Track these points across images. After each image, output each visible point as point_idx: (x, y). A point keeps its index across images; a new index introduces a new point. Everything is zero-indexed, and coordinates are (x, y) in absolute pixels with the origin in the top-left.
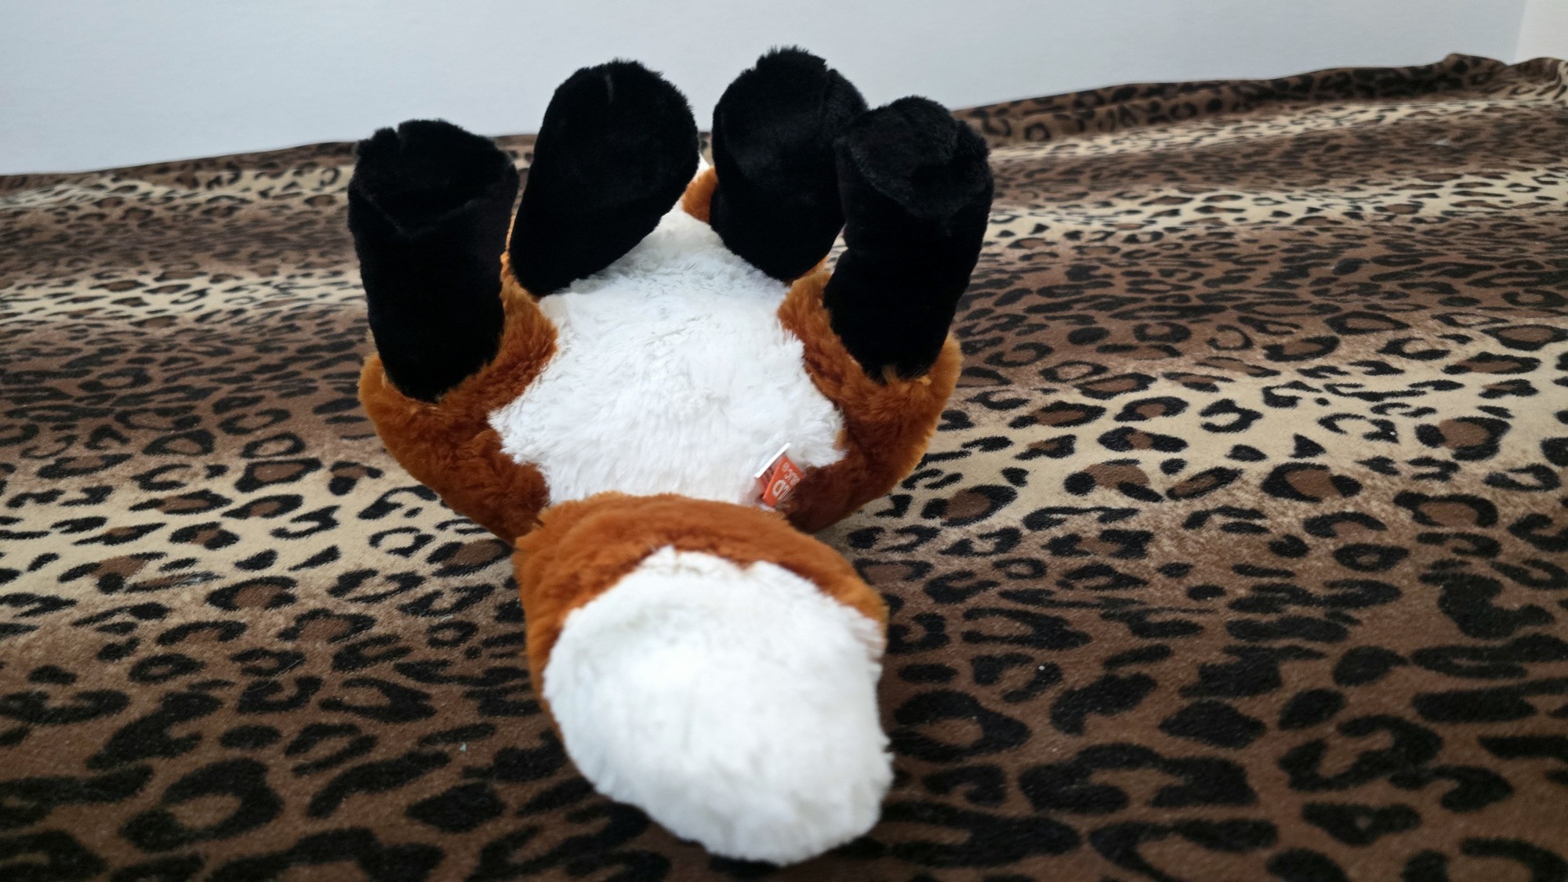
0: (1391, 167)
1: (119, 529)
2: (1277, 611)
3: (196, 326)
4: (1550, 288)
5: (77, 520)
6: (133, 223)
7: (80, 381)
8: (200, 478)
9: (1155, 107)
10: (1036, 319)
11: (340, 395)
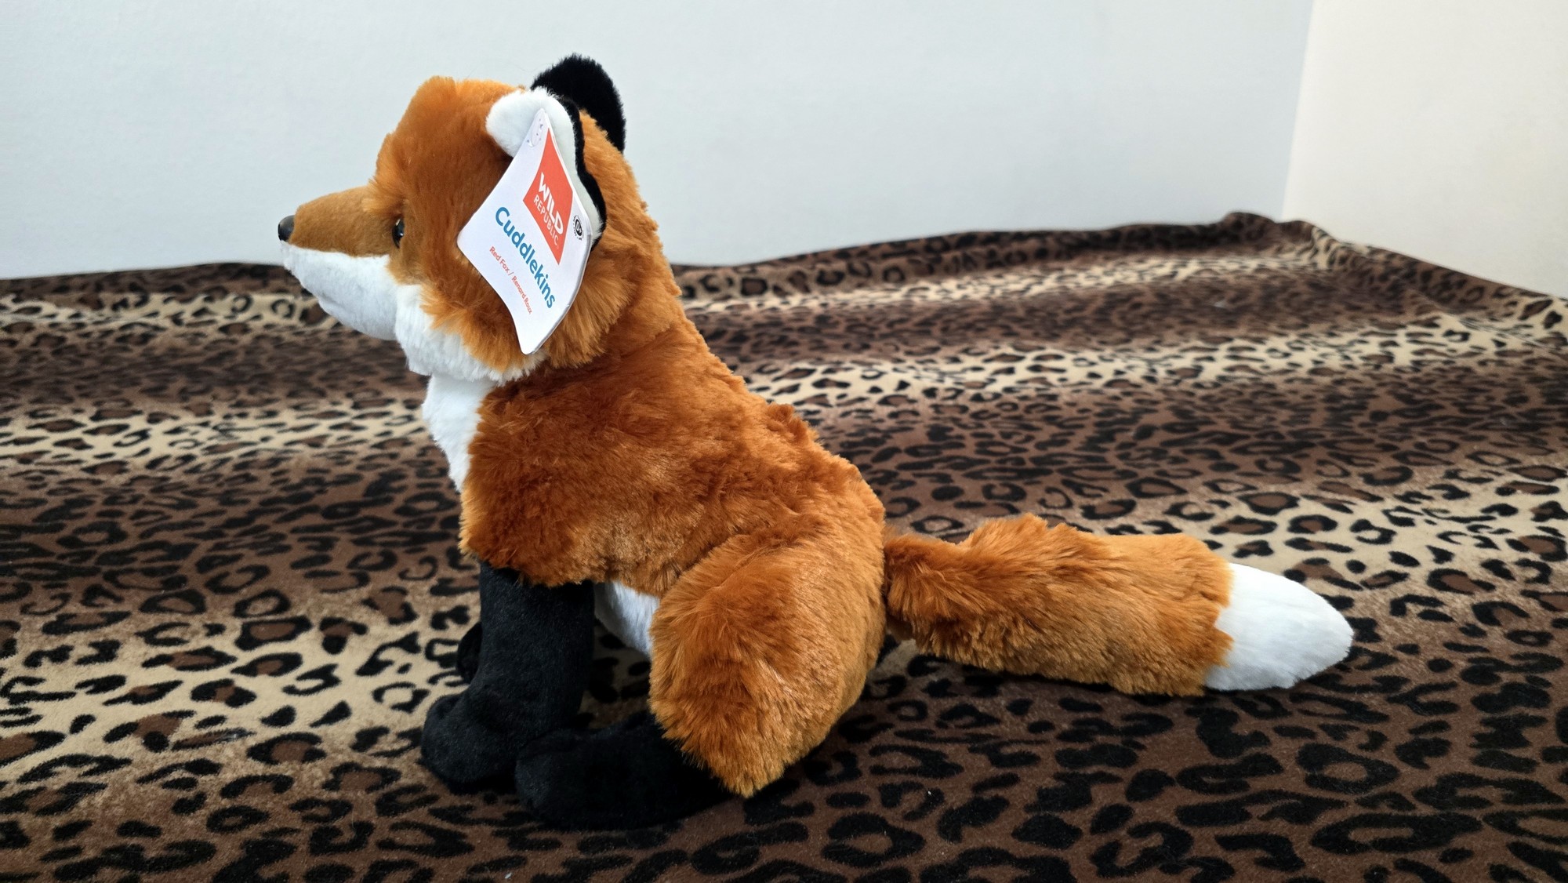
0: (1179, 328)
1: (140, 688)
2: (1090, 740)
3: (148, 473)
4: (1289, 457)
5: (98, 680)
6: (46, 350)
7: (56, 536)
8: (201, 636)
9: (992, 254)
10: (906, 475)
11: (312, 553)
